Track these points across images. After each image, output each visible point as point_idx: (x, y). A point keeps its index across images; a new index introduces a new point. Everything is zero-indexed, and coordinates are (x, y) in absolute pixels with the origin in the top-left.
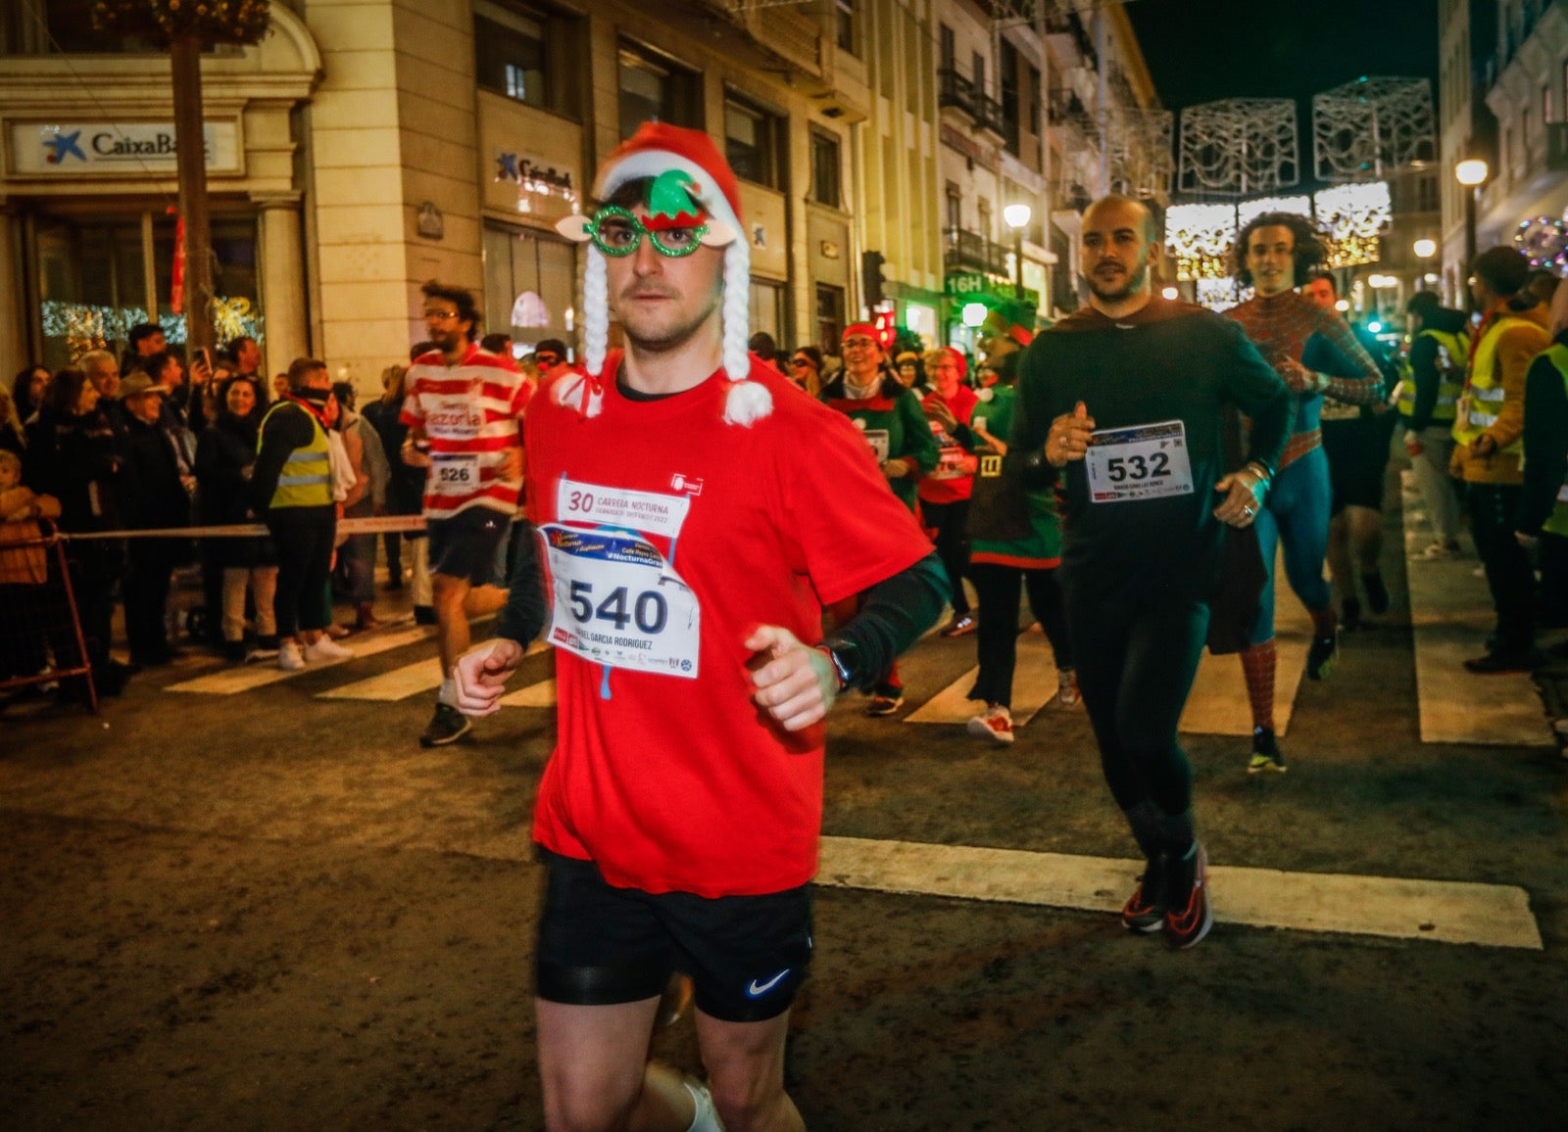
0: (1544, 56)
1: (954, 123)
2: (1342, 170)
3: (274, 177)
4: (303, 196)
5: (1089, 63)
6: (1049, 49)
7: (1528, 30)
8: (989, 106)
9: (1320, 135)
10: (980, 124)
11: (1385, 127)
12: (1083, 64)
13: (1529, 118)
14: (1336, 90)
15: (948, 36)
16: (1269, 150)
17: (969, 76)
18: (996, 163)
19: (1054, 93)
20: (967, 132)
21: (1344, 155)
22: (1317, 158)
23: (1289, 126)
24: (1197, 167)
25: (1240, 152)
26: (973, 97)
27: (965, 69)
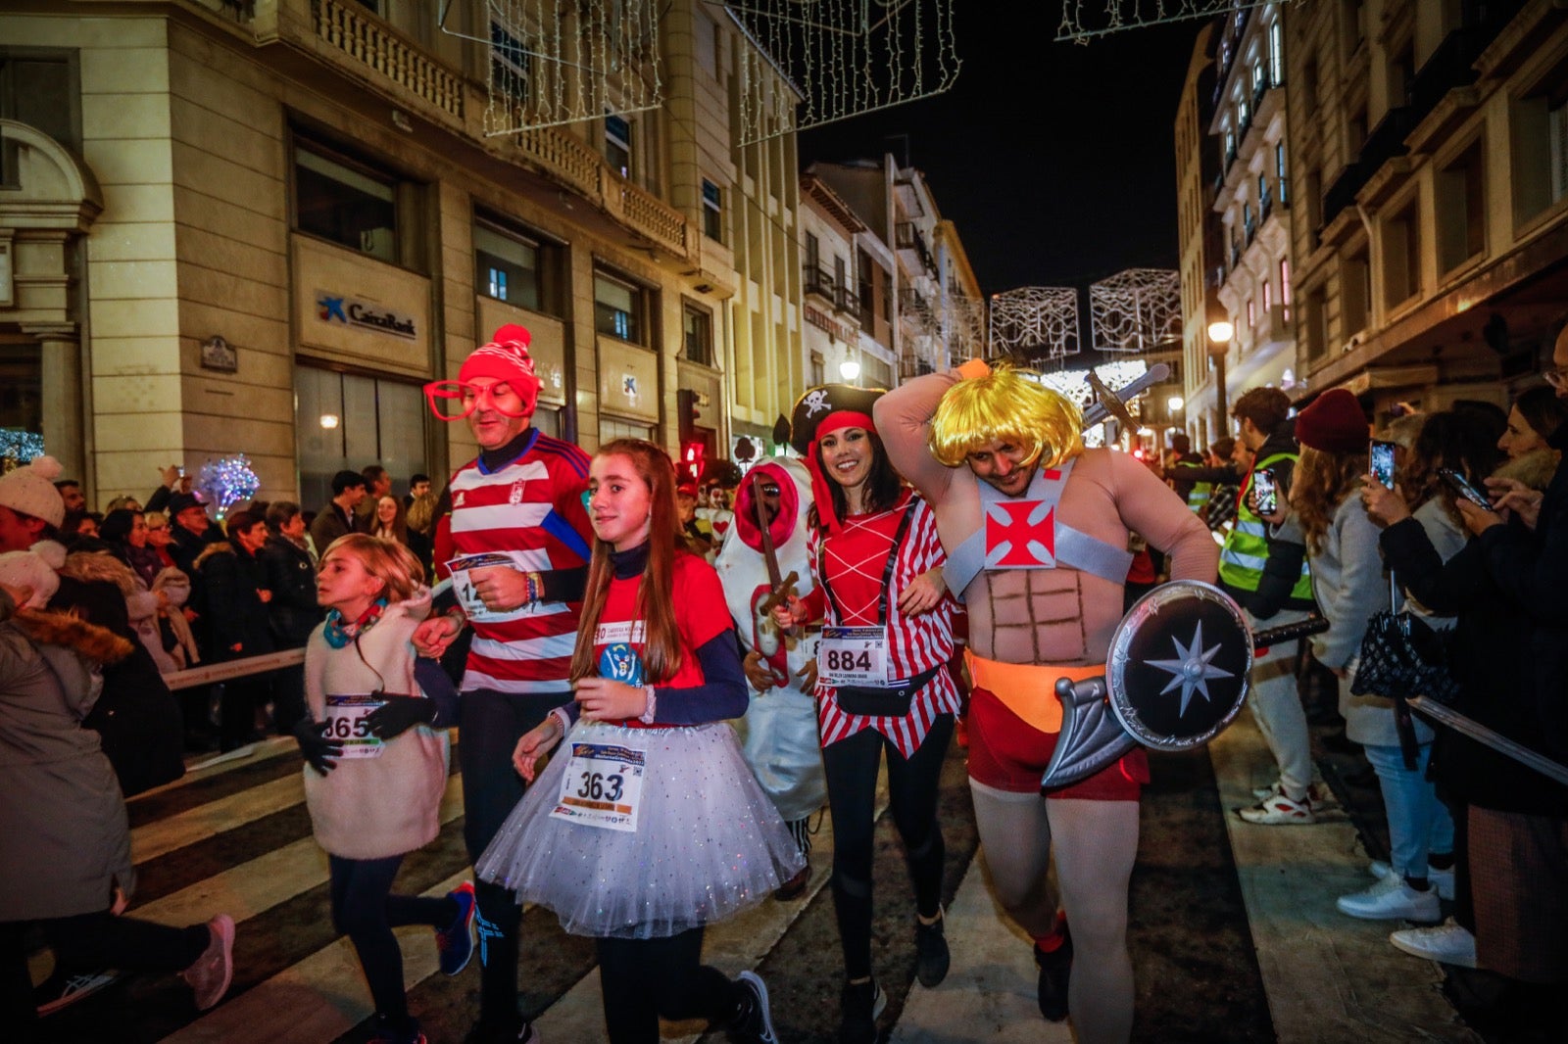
0: (1264, 257)
1: (818, 308)
2: (1112, 342)
3: (47, 308)
4: (78, 327)
5: (933, 277)
6: (899, 260)
7: (1251, 238)
8: (850, 297)
9: (1095, 315)
10: (840, 309)
11: (1146, 310)
12: (925, 274)
13: (1251, 306)
14: (1105, 281)
15: (812, 242)
16: (1057, 327)
17: (832, 273)
18: (855, 340)
19: (904, 291)
20: (829, 314)
21: (1115, 331)
22: (1094, 333)
23: (1072, 308)
24: (1003, 339)
25: (1035, 329)
26: (833, 289)
27: (828, 267)
